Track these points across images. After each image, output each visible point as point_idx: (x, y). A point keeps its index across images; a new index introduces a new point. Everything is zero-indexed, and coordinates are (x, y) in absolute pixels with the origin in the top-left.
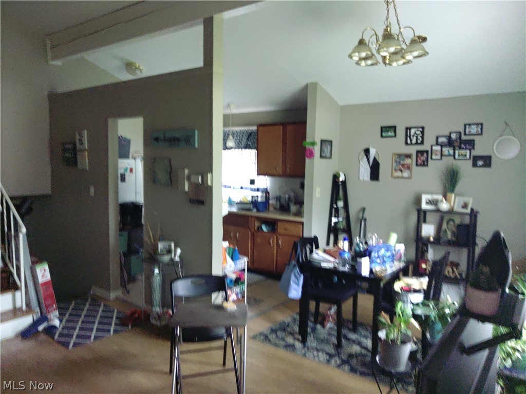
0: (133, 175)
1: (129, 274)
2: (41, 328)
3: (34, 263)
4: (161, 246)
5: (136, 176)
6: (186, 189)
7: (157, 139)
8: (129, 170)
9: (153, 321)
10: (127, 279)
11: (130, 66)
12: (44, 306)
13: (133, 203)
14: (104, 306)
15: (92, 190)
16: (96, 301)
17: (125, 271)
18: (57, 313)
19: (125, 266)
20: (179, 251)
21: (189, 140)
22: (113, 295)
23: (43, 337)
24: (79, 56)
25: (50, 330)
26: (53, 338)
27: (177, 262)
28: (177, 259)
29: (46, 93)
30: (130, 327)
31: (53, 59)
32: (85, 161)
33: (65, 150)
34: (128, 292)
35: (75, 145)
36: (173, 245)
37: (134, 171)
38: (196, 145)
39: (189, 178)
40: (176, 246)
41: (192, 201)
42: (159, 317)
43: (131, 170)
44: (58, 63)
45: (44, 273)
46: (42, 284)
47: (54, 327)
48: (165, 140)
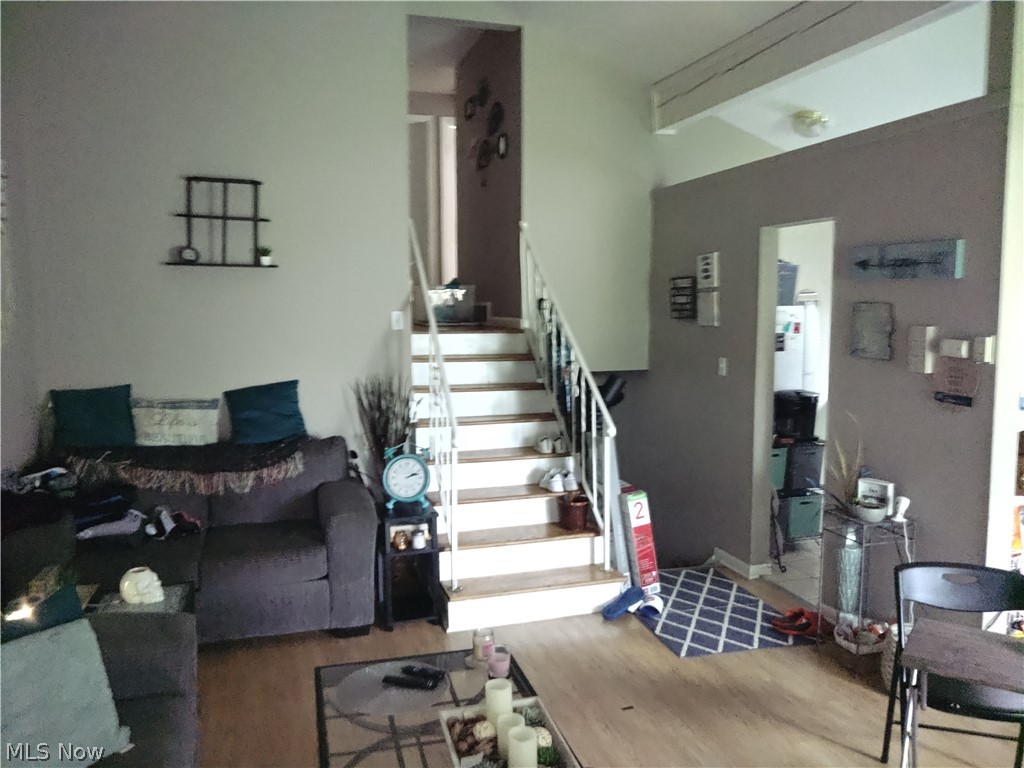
0: (800, 336)
1: (786, 533)
2: (632, 608)
3: (625, 491)
4: (863, 487)
5: (805, 340)
6: (929, 369)
7: (863, 265)
8: (792, 328)
9: (840, 640)
10: (783, 545)
11: (801, 119)
12: (637, 570)
13: (798, 393)
14: (739, 589)
15: (723, 364)
16: (723, 578)
17: (778, 528)
18: (657, 586)
19: (780, 519)
20: (905, 503)
21: (939, 262)
22: (754, 571)
23: (635, 624)
24: (707, 113)
25: (648, 614)
26: (653, 630)
27: (900, 526)
28: (900, 518)
29: (649, 189)
30: (791, 641)
31: (663, 126)
32: (711, 309)
33: (677, 290)
34: (783, 570)
35: (694, 281)
36: (891, 488)
37: (802, 328)
38: (959, 273)
39: (936, 346)
40: (898, 493)
41: (941, 398)
42: (856, 635)
43: (797, 329)
44: (670, 131)
45: (640, 509)
46: (635, 528)
47: (654, 611)
48: (881, 265)
